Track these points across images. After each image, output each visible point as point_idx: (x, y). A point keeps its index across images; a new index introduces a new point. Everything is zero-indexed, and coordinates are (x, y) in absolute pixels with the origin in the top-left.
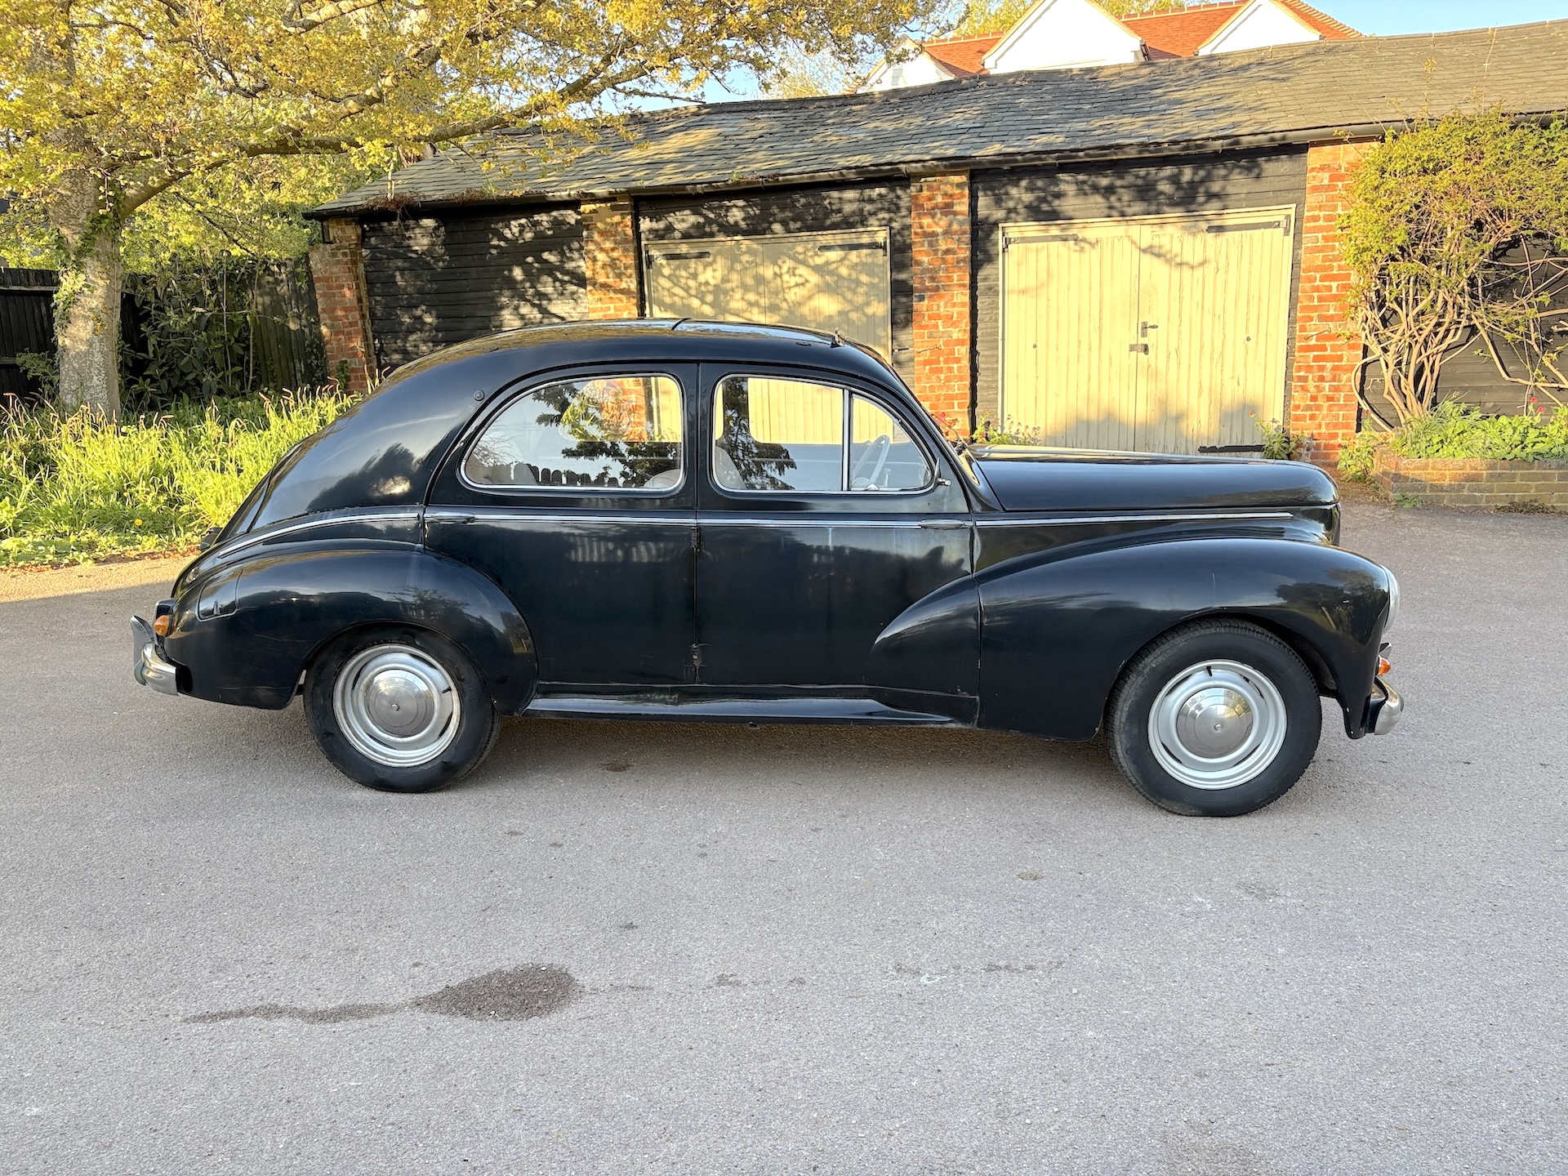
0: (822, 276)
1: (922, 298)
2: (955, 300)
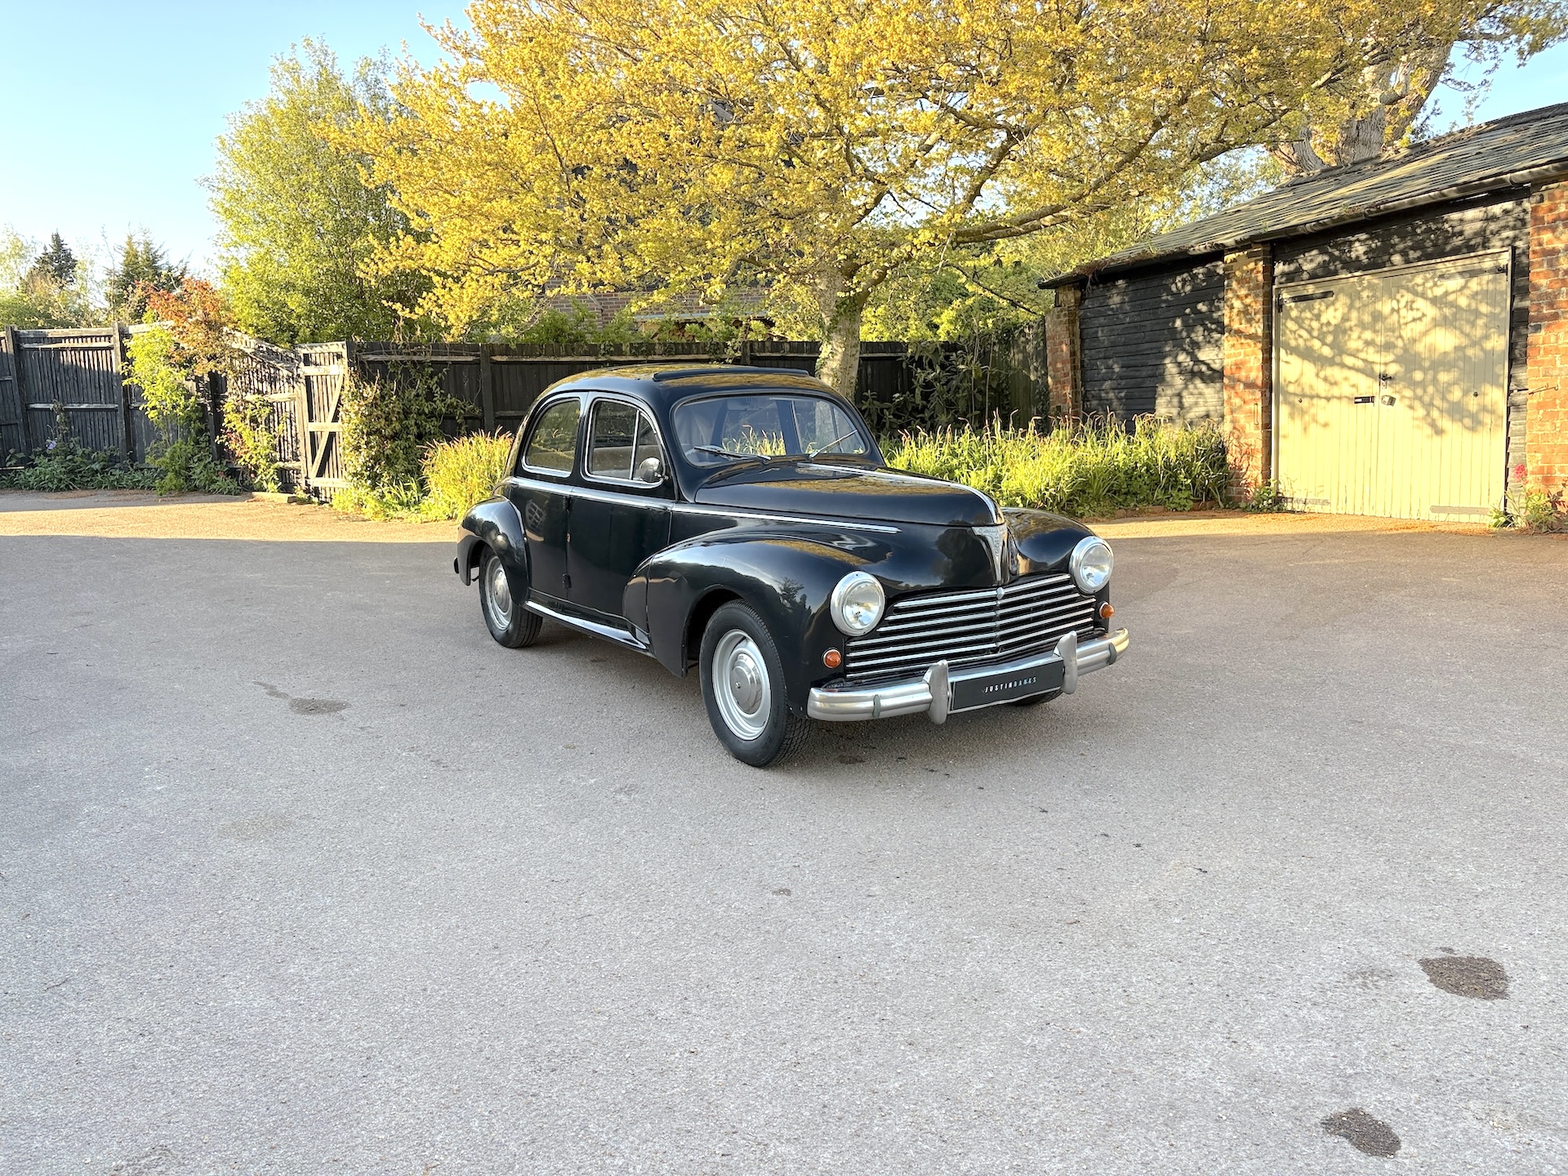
0: (1440, 309)
1: (1538, 328)
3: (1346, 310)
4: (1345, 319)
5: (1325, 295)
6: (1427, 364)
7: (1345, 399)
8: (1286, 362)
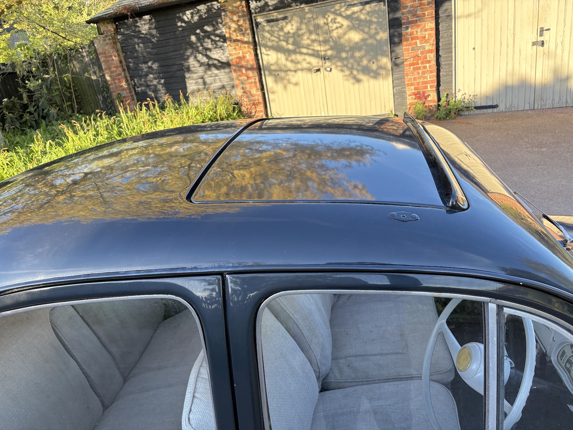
0: (351, 21)
1: (407, 28)
2: (427, 27)
3: (299, 25)
4: (299, 29)
5: (285, 18)
6: (348, 49)
7: (305, 70)
8: (267, 55)
